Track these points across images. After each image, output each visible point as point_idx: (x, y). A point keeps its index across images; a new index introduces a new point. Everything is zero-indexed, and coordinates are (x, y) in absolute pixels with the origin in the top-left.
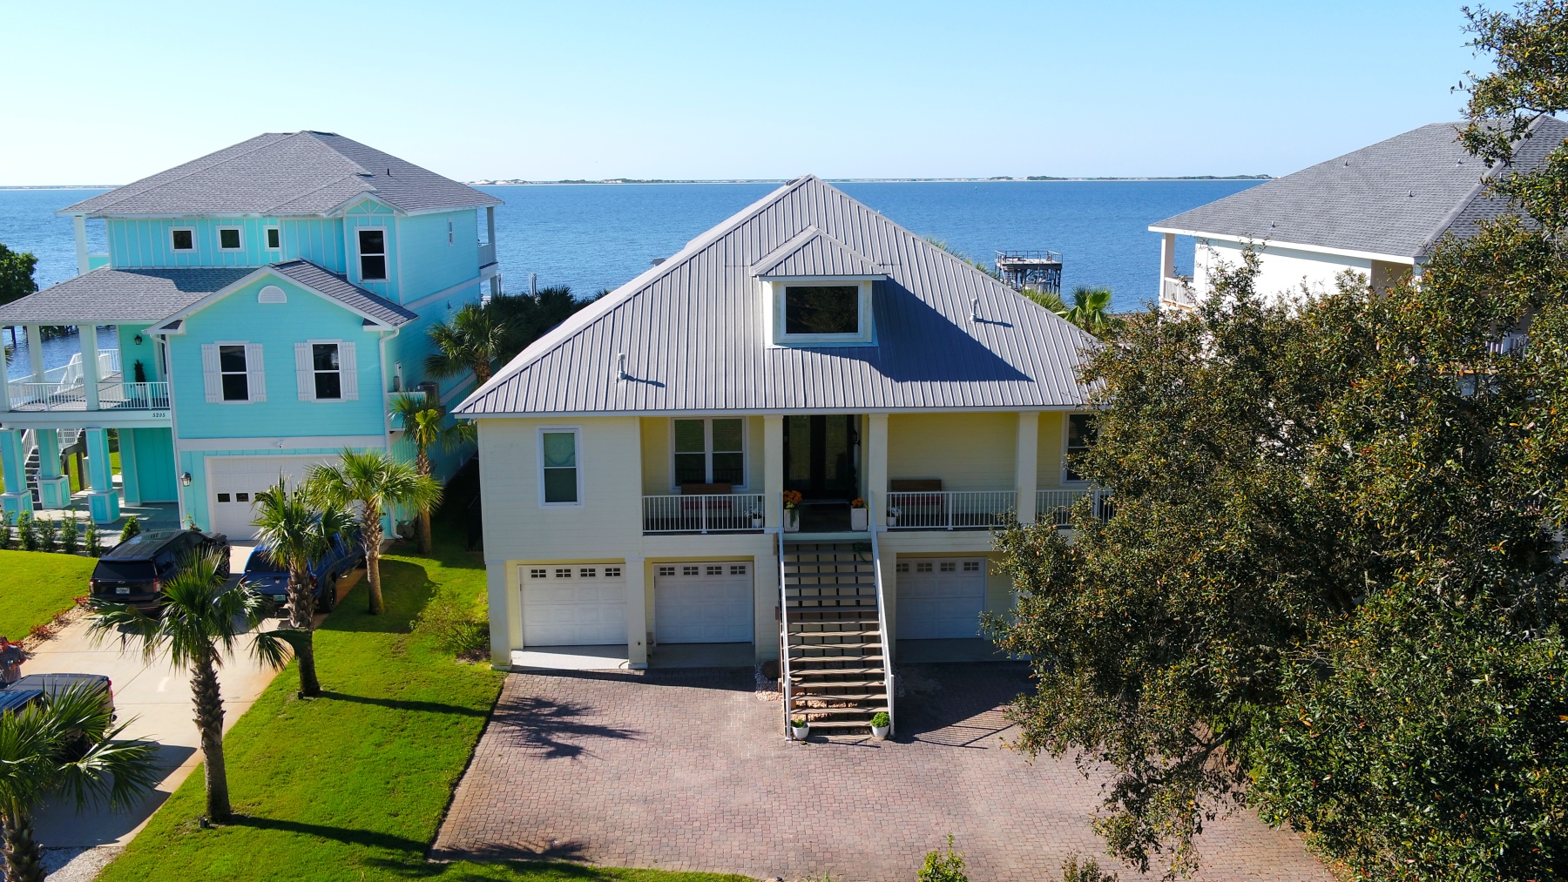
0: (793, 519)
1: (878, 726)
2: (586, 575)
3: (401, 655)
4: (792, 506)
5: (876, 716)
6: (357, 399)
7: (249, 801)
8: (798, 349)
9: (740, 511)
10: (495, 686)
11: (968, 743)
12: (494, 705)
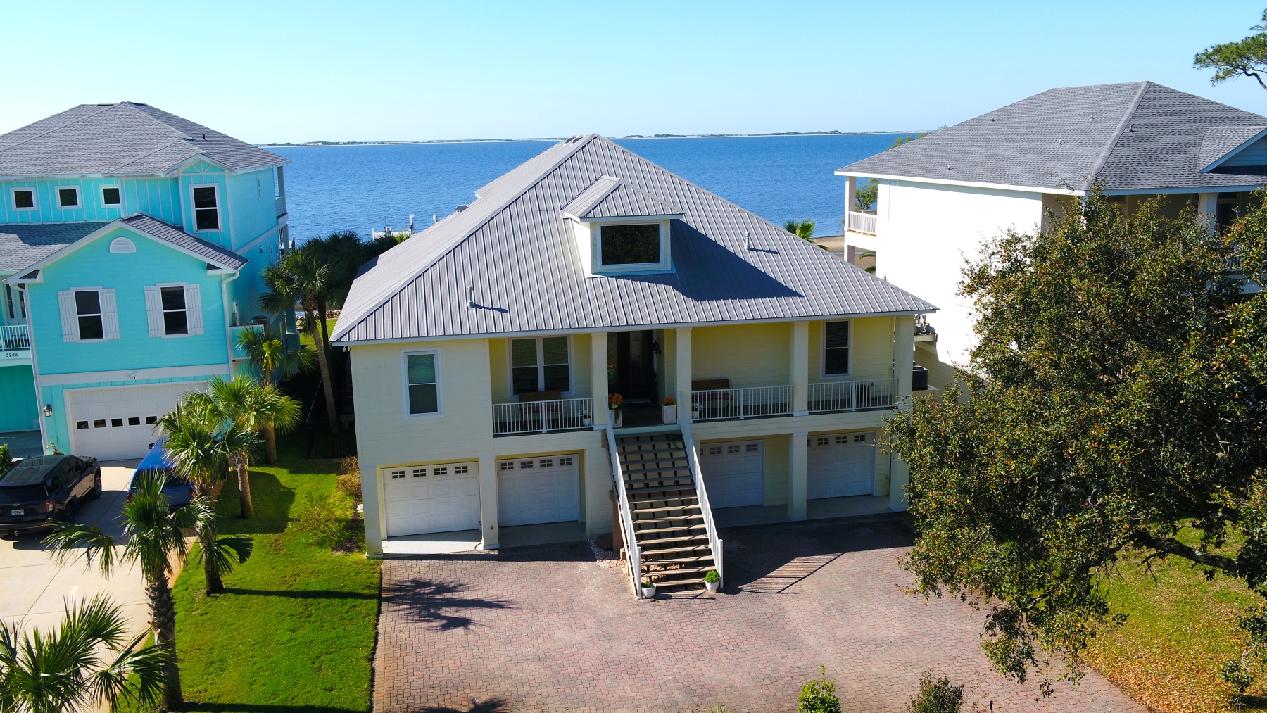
0: (617, 418)
1: (712, 582)
2: (439, 474)
3: (282, 552)
4: (616, 406)
5: (708, 573)
6: (203, 333)
7: (195, 690)
8: (612, 277)
9: (573, 413)
10: (375, 573)
11: (782, 590)
12: (380, 588)
